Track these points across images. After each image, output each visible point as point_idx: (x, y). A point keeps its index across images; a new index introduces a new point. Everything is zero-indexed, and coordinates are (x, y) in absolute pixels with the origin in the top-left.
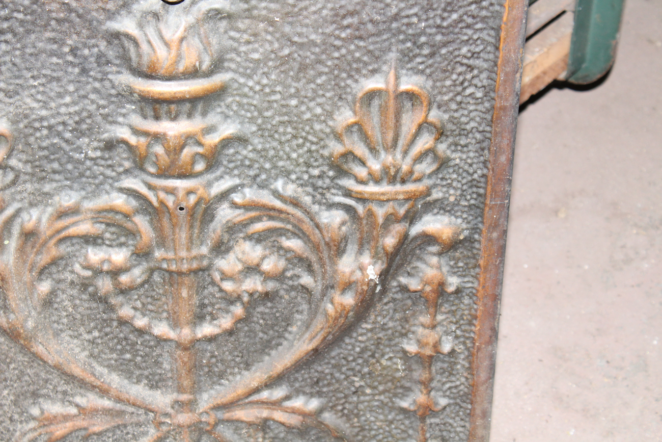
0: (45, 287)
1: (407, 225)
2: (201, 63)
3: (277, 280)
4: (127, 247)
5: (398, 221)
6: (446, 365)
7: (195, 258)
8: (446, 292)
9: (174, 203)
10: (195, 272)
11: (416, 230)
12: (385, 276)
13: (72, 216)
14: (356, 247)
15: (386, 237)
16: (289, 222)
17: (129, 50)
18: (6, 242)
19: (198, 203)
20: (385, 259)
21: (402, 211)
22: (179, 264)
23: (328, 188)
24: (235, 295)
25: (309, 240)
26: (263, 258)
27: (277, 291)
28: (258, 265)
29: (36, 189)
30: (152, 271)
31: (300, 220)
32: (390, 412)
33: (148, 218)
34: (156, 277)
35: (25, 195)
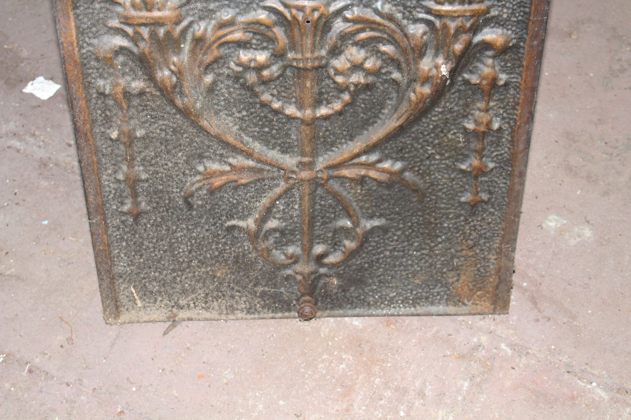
0: (209, 79)
1: (471, 35)
3: (375, 75)
4: (268, 50)
5: (466, 31)
6: (494, 139)
7: (317, 58)
8: (497, 85)
9: (303, 17)
10: (316, 69)
11: (478, 38)
12: (453, 72)
13: (229, 27)
14: (433, 51)
15: (456, 44)
16: (385, 33)
18: (182, 46)
19: (320, 18)
20: (454, 60)
21: (468, 25)
22: (305, 63)
23: (415, 8)
24: (344, 86)
25: (399, 46)
26: (366, 59)
27: (375, 84)
28: (362, 64)
29: (204, 7)
30: (285, 68)
31: (393, 31)
32: (453, 172)
33: (283, 29)
34: (288, 73)
35: (196, 11)
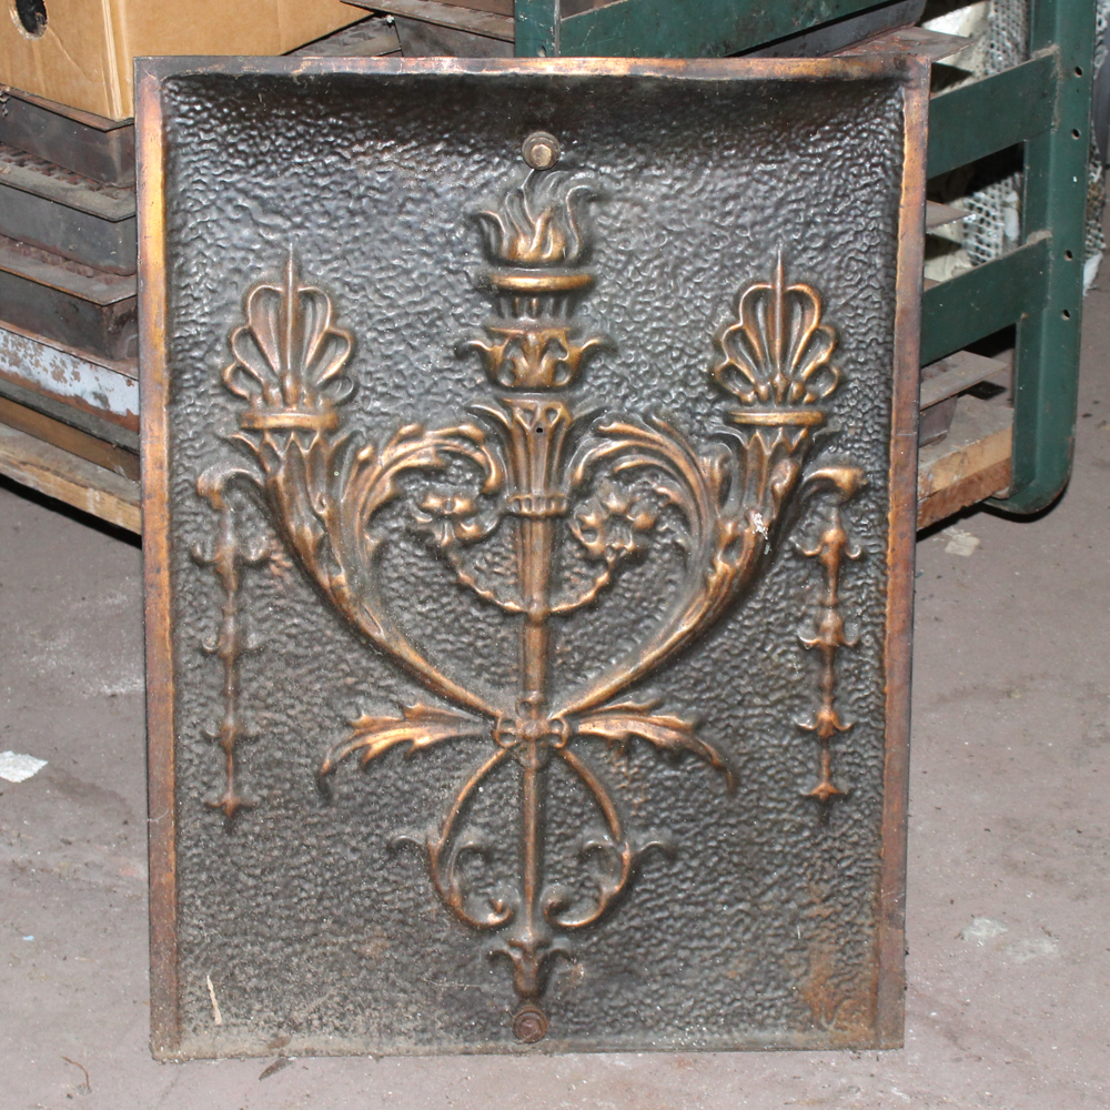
1: (801, 463)
2: (568, 250)
3: (647, 536)
4: (474, 485)
5: (789, 455)
6: (853, 665)
7: (552, 498)
8: (848, 558)
9: (531, 422)
10: (553, 518)
11: (811, 473)
12: (778, 530)
13: (414, 442)
14: (739, 491)
15: (776, 475)
16: (661, 457)
17: (489, 235)
18: (337, 473)
19: (558, 427)
20: (775, 506)
21: (794, 442)
22: (533, 506)
23: (708, 415)
24: (598, 554)
25: (687, 483)
26: (631, 504)
27: (647, 551)
28: (625, 514)
30: (500, 518)
32: (785, 733)
33: (499, 447)
34: (506, 527)
